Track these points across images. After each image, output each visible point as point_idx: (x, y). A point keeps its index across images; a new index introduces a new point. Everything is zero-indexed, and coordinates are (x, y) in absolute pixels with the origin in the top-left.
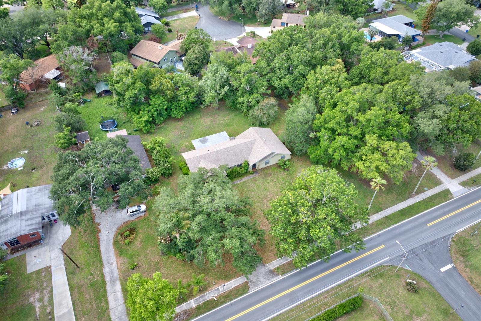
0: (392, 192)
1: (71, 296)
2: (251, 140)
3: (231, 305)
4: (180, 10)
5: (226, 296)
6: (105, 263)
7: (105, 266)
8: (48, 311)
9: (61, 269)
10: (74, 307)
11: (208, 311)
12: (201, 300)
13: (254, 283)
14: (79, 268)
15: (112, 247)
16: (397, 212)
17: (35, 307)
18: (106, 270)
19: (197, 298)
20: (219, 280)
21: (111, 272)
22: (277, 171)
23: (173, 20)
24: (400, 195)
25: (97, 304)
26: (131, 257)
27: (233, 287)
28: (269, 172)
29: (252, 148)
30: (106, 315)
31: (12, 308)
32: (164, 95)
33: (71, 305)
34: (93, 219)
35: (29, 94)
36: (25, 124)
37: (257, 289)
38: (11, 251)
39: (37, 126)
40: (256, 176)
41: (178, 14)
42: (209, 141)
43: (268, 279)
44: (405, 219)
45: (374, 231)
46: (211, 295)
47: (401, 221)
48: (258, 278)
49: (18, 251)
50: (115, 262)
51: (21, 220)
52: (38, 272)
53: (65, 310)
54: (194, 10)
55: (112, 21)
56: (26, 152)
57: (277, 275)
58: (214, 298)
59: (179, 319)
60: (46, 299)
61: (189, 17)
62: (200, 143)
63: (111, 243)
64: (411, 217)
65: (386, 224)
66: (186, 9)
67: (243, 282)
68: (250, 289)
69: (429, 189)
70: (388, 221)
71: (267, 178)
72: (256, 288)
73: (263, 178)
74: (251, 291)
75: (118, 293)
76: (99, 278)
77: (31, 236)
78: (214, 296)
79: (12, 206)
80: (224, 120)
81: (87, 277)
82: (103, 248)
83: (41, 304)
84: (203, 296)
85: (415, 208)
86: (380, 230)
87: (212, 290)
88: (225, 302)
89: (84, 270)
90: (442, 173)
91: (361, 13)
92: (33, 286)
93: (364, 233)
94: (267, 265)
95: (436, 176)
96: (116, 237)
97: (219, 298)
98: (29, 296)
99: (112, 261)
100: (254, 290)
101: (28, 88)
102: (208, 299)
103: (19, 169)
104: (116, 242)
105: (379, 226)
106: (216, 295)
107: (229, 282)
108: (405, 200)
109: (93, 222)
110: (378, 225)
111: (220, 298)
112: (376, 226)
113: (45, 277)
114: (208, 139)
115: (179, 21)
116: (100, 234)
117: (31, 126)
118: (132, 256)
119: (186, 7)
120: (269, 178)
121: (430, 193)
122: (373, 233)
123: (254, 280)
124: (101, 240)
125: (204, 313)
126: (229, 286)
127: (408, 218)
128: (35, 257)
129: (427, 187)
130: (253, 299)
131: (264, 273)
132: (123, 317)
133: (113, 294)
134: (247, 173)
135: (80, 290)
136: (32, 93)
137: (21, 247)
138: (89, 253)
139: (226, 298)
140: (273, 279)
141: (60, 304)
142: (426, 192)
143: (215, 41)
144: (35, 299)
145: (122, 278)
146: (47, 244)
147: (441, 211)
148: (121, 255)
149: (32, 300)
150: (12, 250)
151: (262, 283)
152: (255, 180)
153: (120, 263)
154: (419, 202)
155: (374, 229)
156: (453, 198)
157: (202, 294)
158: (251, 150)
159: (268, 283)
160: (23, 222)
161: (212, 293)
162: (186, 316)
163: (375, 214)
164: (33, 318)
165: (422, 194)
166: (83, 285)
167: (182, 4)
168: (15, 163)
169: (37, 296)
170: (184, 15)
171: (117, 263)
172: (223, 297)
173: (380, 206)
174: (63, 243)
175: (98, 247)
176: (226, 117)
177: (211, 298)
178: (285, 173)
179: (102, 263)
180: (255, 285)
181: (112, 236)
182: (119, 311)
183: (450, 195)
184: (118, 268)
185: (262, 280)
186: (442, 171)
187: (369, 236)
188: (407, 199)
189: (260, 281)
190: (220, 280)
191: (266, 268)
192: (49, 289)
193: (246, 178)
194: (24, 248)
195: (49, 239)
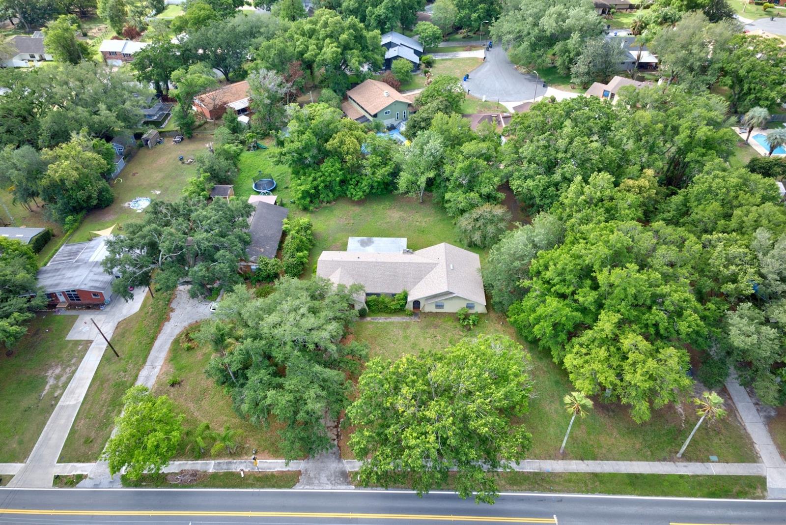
0: (636, 436)
1: (89, 388)
2: (431, 261)
3: (259, 494)
4: (463, 47)
5: (259, 477)
6: (148, 363)
7: (146, 367)
8: (56, 395)
9: (100, 349)
10: (82, 404)
11: (224, 487)
12: (225, 467)
13: (309, 478)
14: (118, 356)
15: (168, 346)
16: (623, 474)
17: (47, 383)
18: (143, 373)
19: (221, 461)
20: (264, 451)
21: (147, 378)
22: (450, 324)
23: (443, 60)
24: (650, 447)
25: (108, 411)
26: (180, 369)
27: (276, 470)
28: (437, 321)
29: (425, 275)
30: (108, 430)
31: (26, 373)
32: (343, 161)
33: (81, 399)
34: (169, 301)
35: (206, 122)
36: (178, 159)
37: (308, 489)
38: (68, 307)
39: (189, 164)
40: (413, 320)
41: (455, 51)
42: (373, 245)
43: (333, 482)
44: (631, 494)
45: (556, 488)
46: (241, 466)
47: (621, 493)
48: (319, 474)
49: (75, 308)
50: (160, 367)
51: (91, 271)
52: (77, 343)
53: (73, 402)
54: (484, 48)
55: (335, 44)
56: (158, 192)
57: (350, 483)
58: (242, 473)
59: (181, 478)
60: (64, 379)
61: (469, 59)
62: (359, 244)
63: (171, 341)
64: (648, 495)
65: (586, 485)
66: (471, 46)
67: (294, 469)
68: (297, 484)
69: (719, 462)
70: (594, 482)
71: (428, 331)
72: (308, 487)
73: (422, 328)
74: (298, 489)
76: (130, 379)
77: (95, 295)
78: (245, 470)
79: (94, 251)
80: (420, 222)
81: (118, 372)
82: (157, 343)
83: (55, 382)
84: (230, 463)
85: (666, 483)
86: (569, 492)
87: (246, 459)
88: (252, 486)
89: (122, 361)
90: (772, 443)
91: (767, 99)
92: (61, 357)
93: (536, 482)
94: (344, 461)
95: (752, 443)
96: (180, 335)
97: (248, 476)
98: (51, 367)
99: (157, 364)
100: (303, 489)
101: (208, 115)
102: (234, 471)
103: (138, 211)
104: (176, 342)
105: (572, 484)
106: (247, 470)
107: (276, 461)
108: (654, 460)
109: (167, 305)
110: (570, 481)
111: (250, 476)
112: (565, 481)
113: (79, 352)
114: (373, 242)
115: (451, 62)
116: (166, 323)
117: (183, 163)
118: (183, 368)
119: (474, 44)
120: (431, 331)
121: (716, 469)
122: (551, 491)
123: (312, 475)
124: (163, 331)
125: (218, 487)
126: (272, 466)
127: (639, 495)
128: (85, 323)
129: (718, 456)
130: (292, 502)
131: (332, 472)
134: (401, 310)
135: (102, 385)
136: (210, 122)
137: (78, 305)
138: (140, 343)
139: (258, 481)
140: (339, 487)
141: (73, 392)
142: (711, 464)
143: (483, 100)
144: (51, 374)
146: (107, 313)
147: (720, 512)
148: (172, 360)
149: (49, 373)
150: (70, 305)
151: (320, 484)
152: (407, 326)
153: (164, 370)
154: (681, 476)
155: (558, 484)
156: (764, 498)
157: (231, 460)
158: (422, 278)
159: (328, 488)
160: (92, 274)
161: (245, 464)
162: (191, 478)
163: (576, 459)
164: (36, 395)
165: (698, 464)
166: (108, 380)
167: (472, 37)
168: (139, 202)
169: (58, 371)
170: (464, 55)
171: (161, 370)
172: (255, 477)
173: (596, 451)
174: (122, 319)
175: (154, 339)
176: (424, 219)
177: (238, 470)
178: (461, 333)
179: (144, 362)
180: (310, 482)
181: (177, 331)
183: (759, 490)
184: (158, 376)
185: (323, 479)
186: (774, 440)
187: (542, 492)
188: (659, 460)
189: (319, 480)
190: (266, 451)
191: (341, 465)
192: (74, 368)
193: (396, 319)
194: (82, 308)
195: (112, 308)
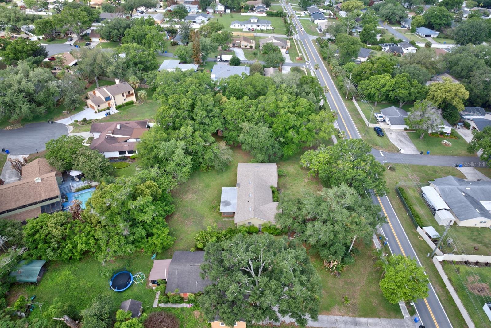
26: (334, 302)
42: (228, 200)
50: (335, 317)
75: (369, 322)
99: (334, 320)
114: (226, 201)
132: (393, 322)
133: (369, 325)
145: (354, 315)
153: (337, 313)
171: (337, 315)
182: (387, 324)
184: (343, 316)
